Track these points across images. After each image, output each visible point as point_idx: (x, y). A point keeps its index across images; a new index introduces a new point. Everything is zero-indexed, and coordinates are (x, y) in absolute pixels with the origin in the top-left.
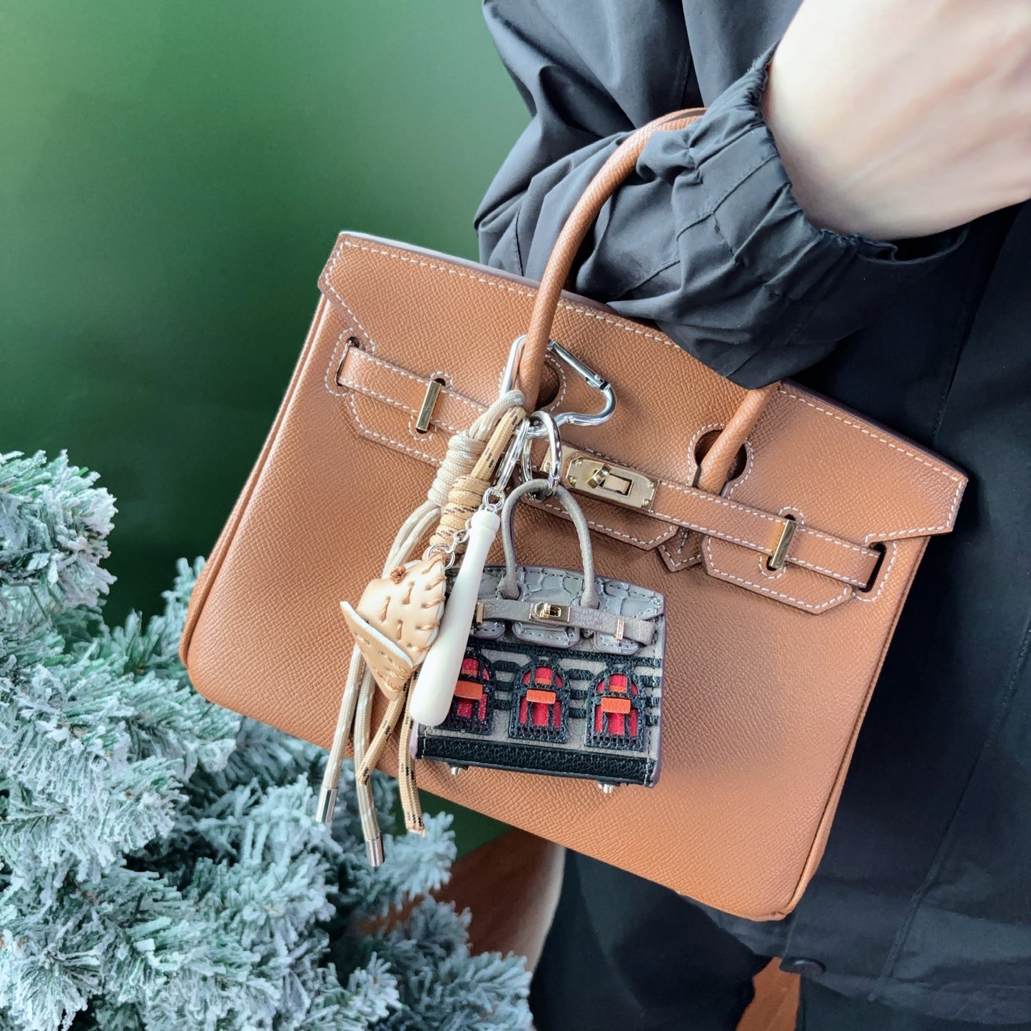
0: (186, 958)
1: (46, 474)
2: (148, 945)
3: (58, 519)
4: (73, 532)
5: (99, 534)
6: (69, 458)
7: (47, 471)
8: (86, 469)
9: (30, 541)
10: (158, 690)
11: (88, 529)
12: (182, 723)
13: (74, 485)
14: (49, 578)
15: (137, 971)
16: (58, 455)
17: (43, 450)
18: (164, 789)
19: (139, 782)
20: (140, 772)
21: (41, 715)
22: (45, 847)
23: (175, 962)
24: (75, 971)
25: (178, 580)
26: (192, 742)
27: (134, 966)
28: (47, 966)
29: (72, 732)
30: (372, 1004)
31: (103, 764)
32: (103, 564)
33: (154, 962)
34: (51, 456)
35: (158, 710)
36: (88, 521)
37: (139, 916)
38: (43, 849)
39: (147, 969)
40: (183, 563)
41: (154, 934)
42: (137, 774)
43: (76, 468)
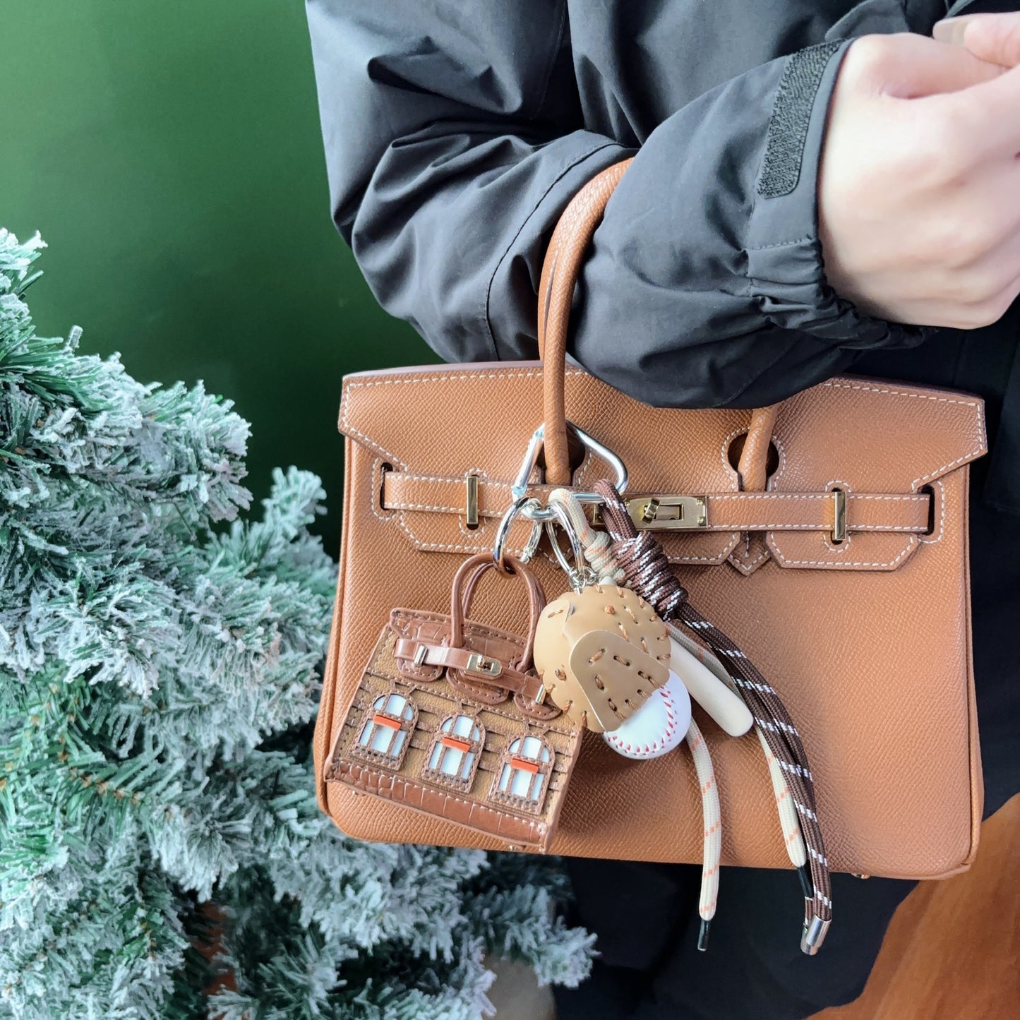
0: (324, 824)
1: (186, 404)
2: (292, 814)
3: (202, 445)
4: (216, 455)
5: (236, 455)
6: (205, 387)
7: (186, 400)
8: (221, 397)
9: (178, 464)
10: (285, 591)
11: (227, 453)
12: (308, 620)
13: (213, 412)
14: (201, 498)
15: (282, 837)
16: (195, 384)
17: (182, 380)
18: (307, 679)
19: (284, 674)
20: (287, 665)
21: (206, 620)
22: (204, 732)
23: (315, 828)
24: (230, 838)
25: (275, 489)
26: (318, 637)
27: (279, 831)
28: (207, 833)
29: (232, 633)
30: (466, 863)
31: (262, 660)
32: (243, 483)
33: (298, 828)
34: (190, 386)
35: (286, 609)
36: (228, 444)
37: (278, 790)
38: (201, 733)
39: (291, 836)
40: (278, 473)
41: (295, 804)
42: (284, 668)
43: (212, 397)
